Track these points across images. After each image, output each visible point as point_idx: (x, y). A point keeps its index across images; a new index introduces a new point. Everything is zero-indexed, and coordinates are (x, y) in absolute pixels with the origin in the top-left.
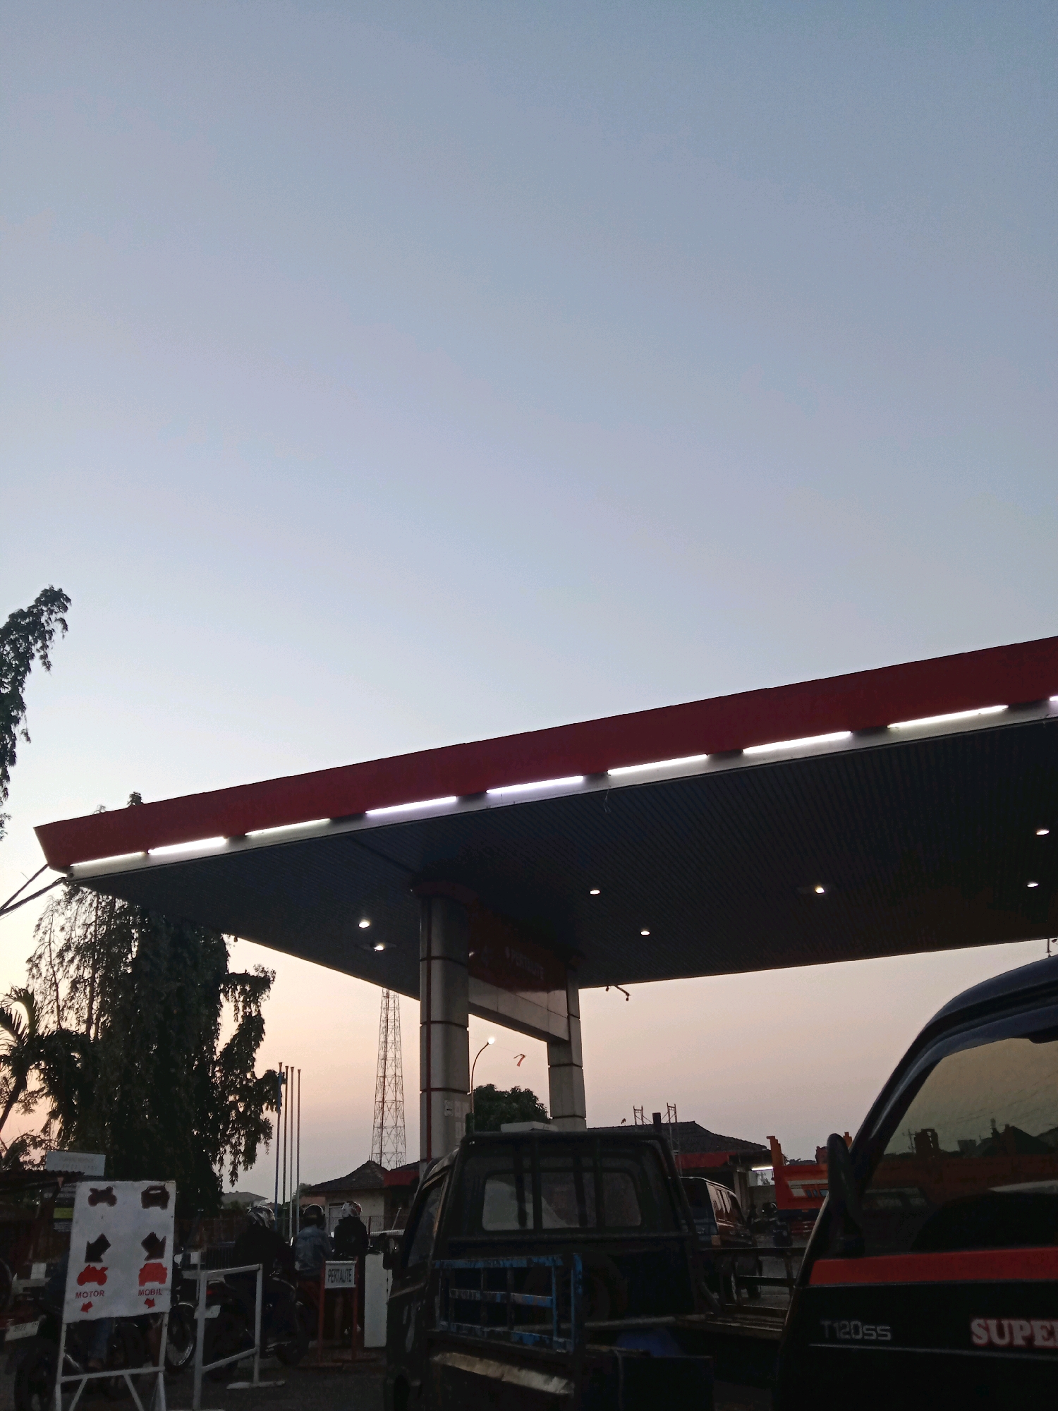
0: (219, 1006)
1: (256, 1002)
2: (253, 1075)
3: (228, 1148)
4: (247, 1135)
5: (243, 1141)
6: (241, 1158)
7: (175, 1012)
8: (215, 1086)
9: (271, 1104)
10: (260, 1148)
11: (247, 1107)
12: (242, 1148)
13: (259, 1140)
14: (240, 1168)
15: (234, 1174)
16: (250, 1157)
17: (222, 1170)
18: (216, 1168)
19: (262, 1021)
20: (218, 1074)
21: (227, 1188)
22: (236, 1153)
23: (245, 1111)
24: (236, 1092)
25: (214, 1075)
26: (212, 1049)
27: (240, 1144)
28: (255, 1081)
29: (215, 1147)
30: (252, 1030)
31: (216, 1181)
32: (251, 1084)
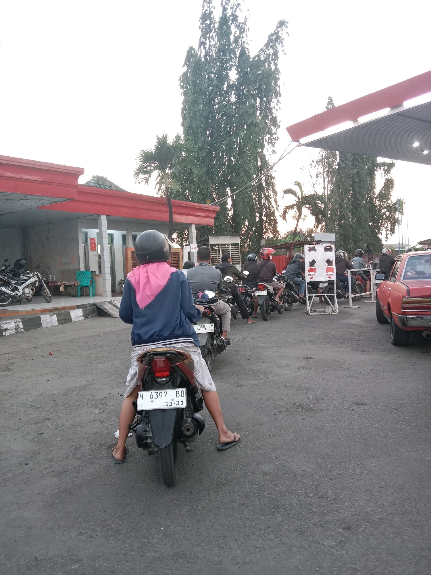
0: (375, 176)
1: (389, 173)
2: (391, 201)
3: (383, 228)
4: (391, 224)
5: (389, 226)
6: (389, 232)
7: (357, 180)
8: (376, 206)
9: (399, 211)
10: (396, 228)
11: (390, 213)
12: (389, 228)
13: (396, 225)
14: (389, 236)
15: (387, 238)
16: (392, 231)
17: (382, 236)
18: (379, 236)
19: (393, 181)
20: (377, 202)
21: (384, 242)
22: (387, 231)
23: (389, 215)
24: (385, 208)
25: (376, 203)
26: (374, 193)
27: (388, 227)
28: (392, 203)
29: (379, 228)
30: (389, 184)
31: (379, 241)
32: (391, 205)
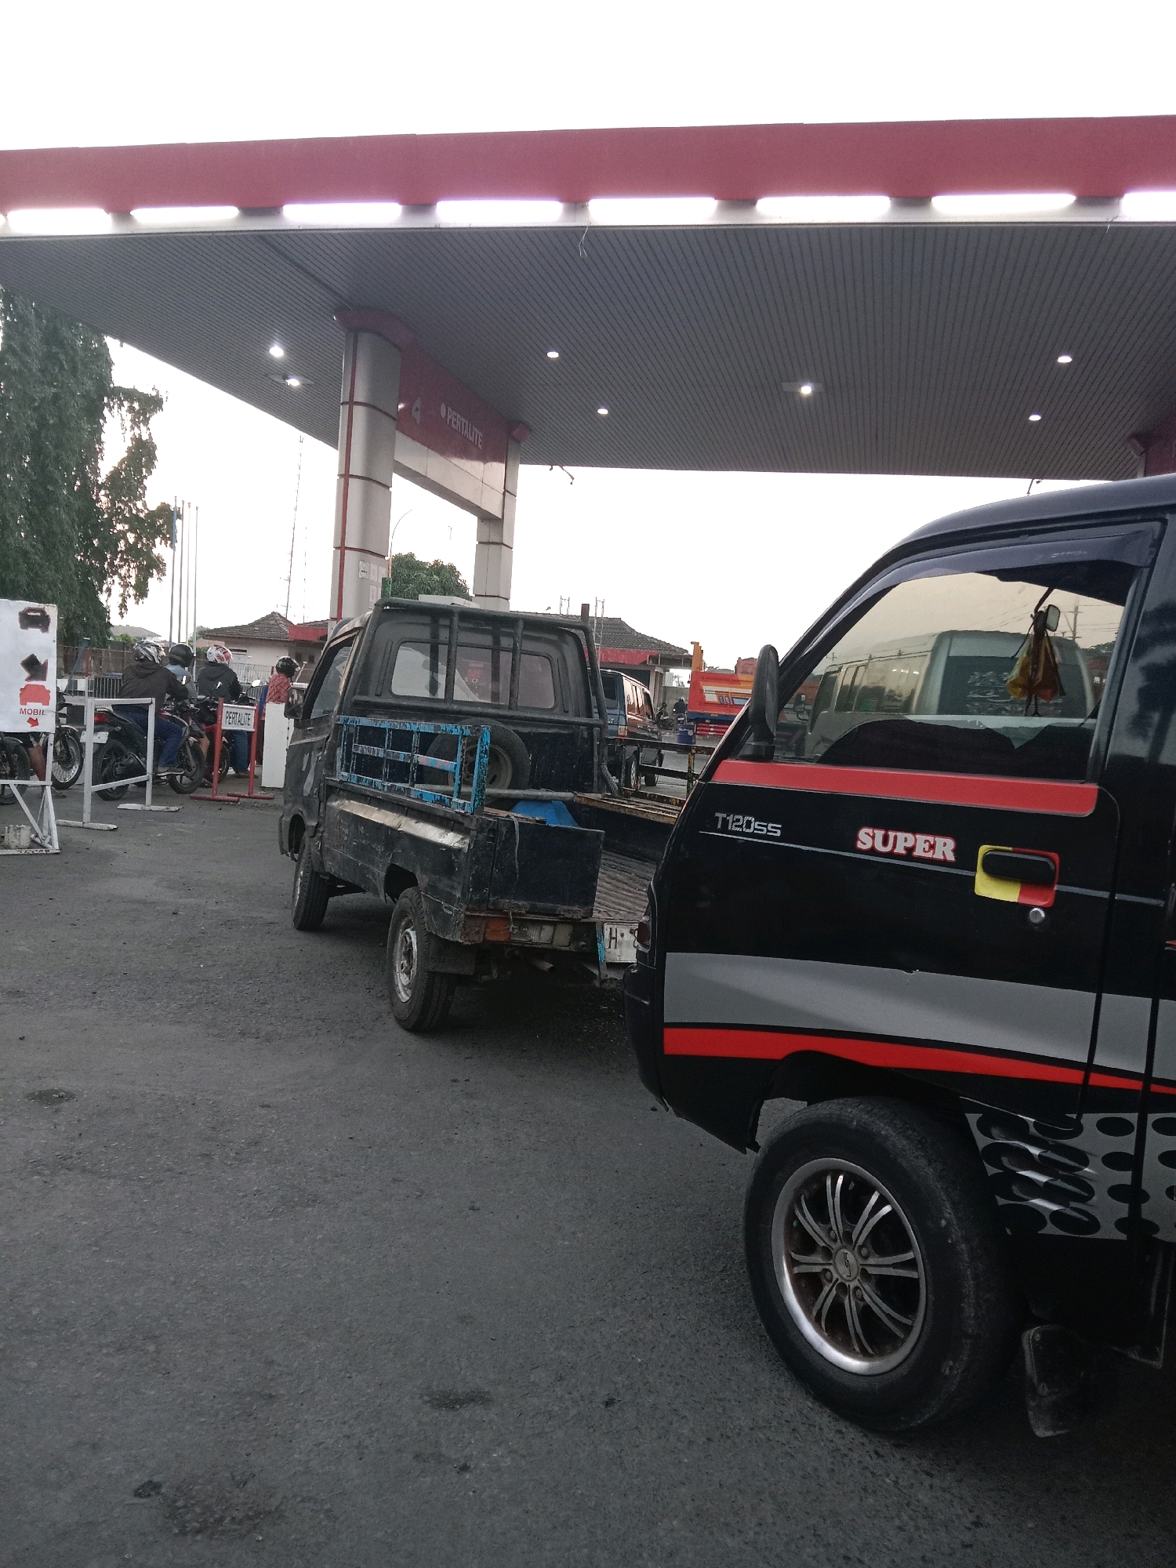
0: (101, 421)
1: (146, 422)
2: (145, 505)
3: (116, 578)
4: (139, 568)
5: (133, 573)
6: (132, 591)
7: (51, 422)
8: (100, 512)
9: (164, 538)
10: (152, 582)
11: (138, 538)
12: (133, 581)
13: (151, 575)
14: (130, 602)
15: (123, 606)
16: (142, 591)
17: (111, 597)
18: (103, 597)
19: (155, 447)
20: (104, 499)
21: (115, 619)
22: (126, 585)
23: (136, 543)
24: (125, 520)
25: (98, 500)
26: (96, 471)
27: (130, 577)
28: (146, 511)
29: (102, 576)
30: (142, 455)
31: (102, 613)
32: (142, 515)
